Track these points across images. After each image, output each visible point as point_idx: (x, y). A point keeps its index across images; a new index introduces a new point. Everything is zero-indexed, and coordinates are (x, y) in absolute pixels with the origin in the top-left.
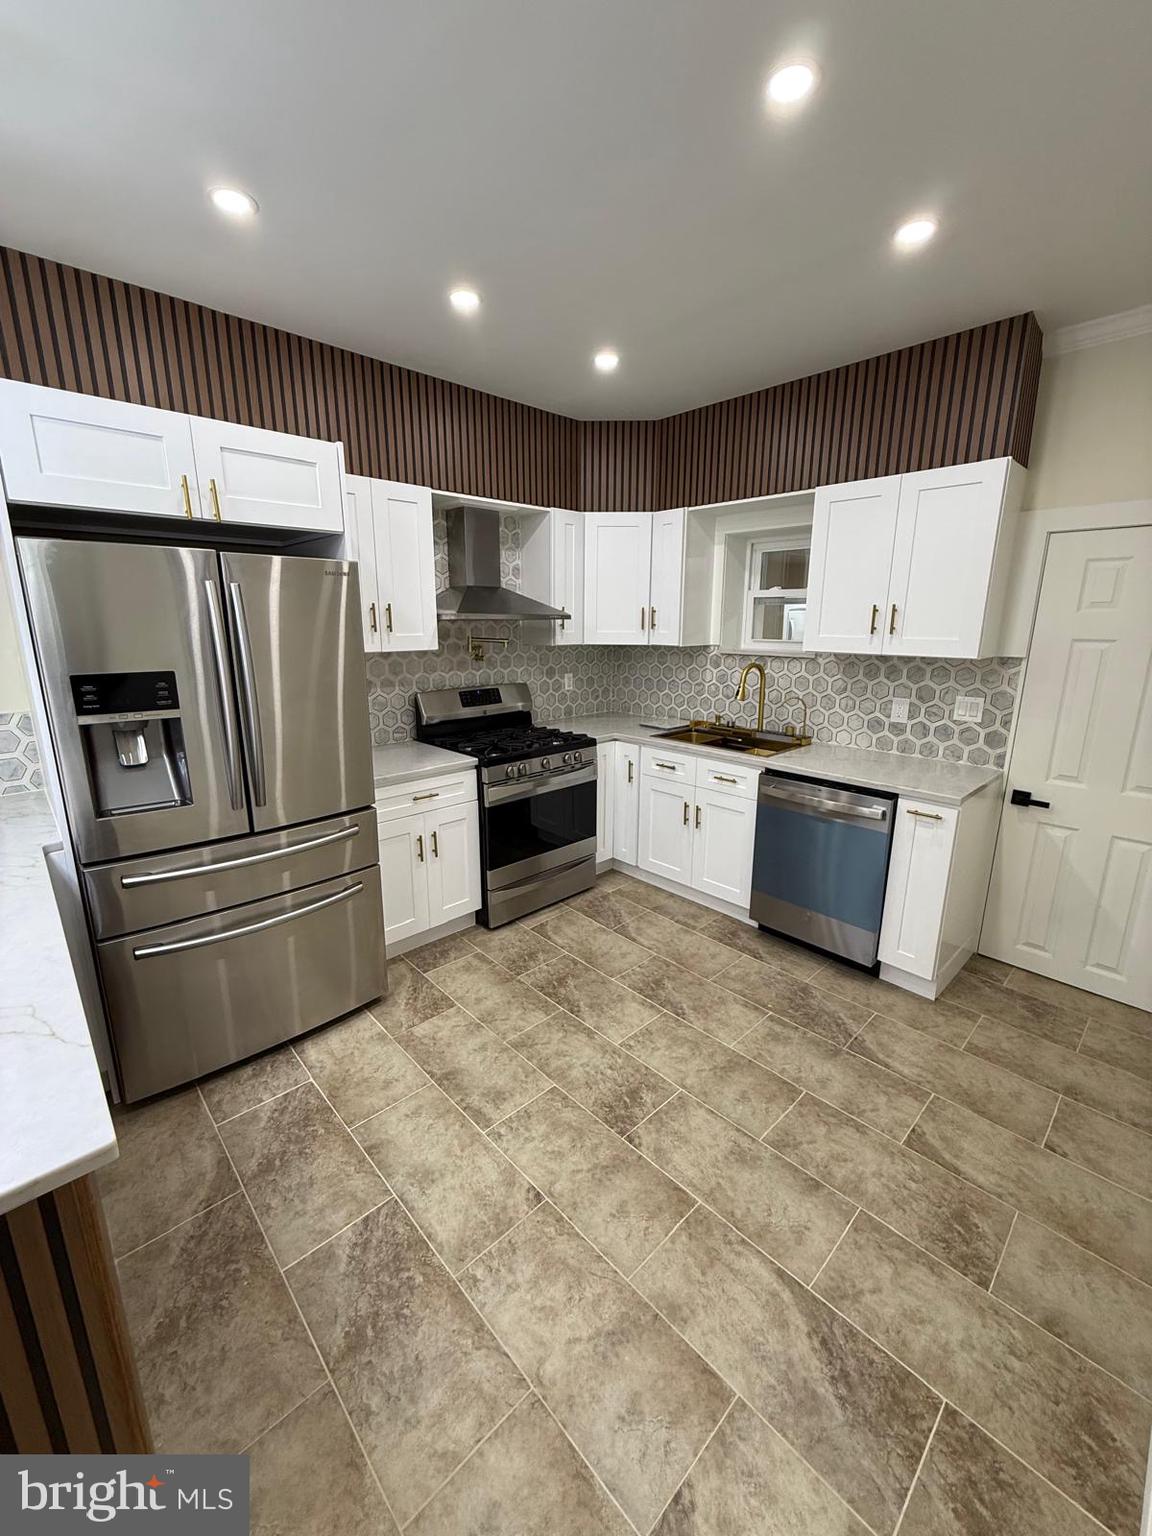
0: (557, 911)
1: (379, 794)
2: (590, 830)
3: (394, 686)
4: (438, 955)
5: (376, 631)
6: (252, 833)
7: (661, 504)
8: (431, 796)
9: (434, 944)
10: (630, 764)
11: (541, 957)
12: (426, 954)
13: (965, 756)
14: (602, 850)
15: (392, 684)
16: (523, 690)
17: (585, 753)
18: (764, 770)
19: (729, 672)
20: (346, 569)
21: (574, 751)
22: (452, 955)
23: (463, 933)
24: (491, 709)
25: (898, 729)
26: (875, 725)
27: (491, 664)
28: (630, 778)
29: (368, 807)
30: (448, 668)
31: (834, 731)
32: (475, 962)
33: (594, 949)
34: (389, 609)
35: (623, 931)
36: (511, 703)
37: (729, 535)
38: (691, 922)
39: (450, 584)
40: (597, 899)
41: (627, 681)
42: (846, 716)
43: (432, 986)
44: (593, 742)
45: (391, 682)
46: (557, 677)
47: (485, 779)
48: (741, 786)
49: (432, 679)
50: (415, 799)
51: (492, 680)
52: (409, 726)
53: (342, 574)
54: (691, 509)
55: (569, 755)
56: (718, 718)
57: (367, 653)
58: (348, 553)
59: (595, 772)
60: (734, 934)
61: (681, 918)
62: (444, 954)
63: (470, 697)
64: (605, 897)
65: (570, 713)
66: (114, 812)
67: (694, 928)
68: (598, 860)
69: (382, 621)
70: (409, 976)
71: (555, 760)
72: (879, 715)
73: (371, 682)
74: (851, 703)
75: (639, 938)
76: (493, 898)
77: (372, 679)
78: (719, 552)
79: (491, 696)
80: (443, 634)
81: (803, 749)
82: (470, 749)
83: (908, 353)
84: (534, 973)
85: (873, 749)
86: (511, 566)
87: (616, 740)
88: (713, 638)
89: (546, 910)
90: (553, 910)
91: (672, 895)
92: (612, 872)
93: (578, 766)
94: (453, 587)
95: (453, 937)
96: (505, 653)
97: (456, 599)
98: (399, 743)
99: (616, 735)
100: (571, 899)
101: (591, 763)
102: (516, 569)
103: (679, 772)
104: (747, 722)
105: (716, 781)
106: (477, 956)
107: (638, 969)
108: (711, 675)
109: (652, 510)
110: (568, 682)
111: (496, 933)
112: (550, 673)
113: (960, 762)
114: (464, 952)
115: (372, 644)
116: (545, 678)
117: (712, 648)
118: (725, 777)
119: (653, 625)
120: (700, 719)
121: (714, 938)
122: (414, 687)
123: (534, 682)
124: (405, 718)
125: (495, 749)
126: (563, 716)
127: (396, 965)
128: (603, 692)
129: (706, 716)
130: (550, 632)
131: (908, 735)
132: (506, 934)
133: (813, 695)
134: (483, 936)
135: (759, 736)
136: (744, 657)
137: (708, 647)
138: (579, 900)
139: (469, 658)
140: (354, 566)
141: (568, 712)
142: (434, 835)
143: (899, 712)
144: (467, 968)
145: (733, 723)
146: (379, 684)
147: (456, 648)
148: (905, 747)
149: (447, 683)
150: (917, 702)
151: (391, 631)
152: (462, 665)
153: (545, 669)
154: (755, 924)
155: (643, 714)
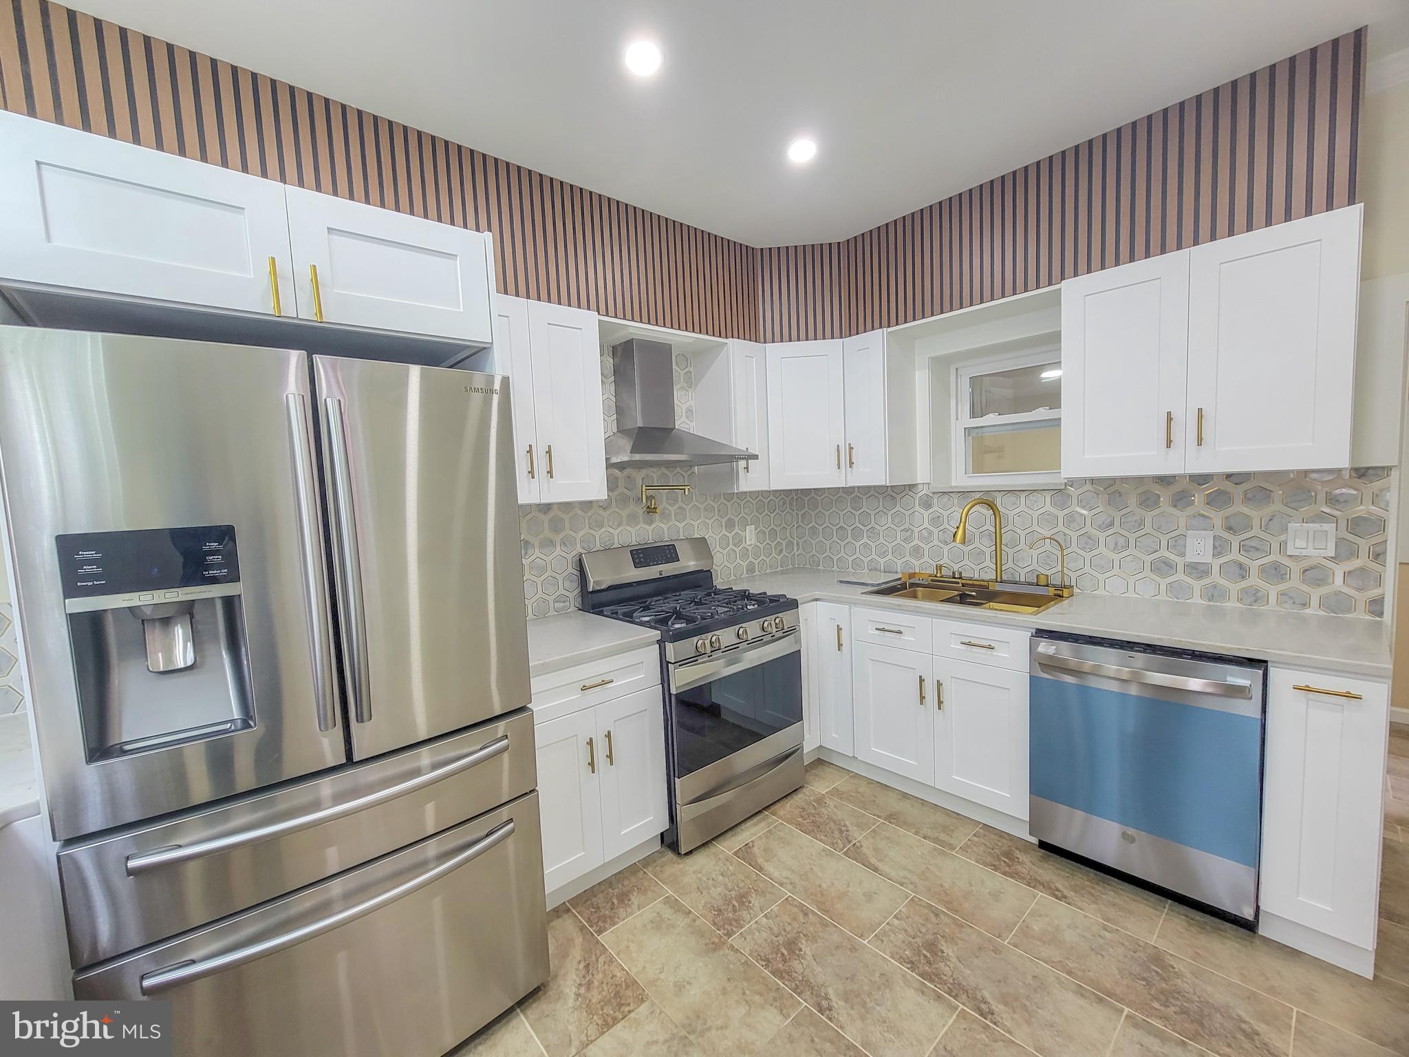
0: (762, 824)
1: (536, 684)
2: (793, 713)
3: (555, 546)
4: (615, 901)
5: (533, 477)
6: (350, 762)
7: (851, 327)
8: (604, 683)
9: (608, 883)
10: (839, 629)
11: (755, 901)
12: (599, 899)
13: (1315, 601)
14: (808, 736)
15: (552, 543)
16: (701, 546)
17: (787, 617)
18: (1034, 631)
19: (945, 514)
20: (497, 386)
21: (773, 617)
22: (635, 899)
23: (647, 862)
24: (668, 569)
25: (1198, 570)
26: (1163, 567)
27: (665, 517)
28: (840, 645)
29: (522, 709)
30: (616, 523)
31: (1101, 577)
32: (667, 913)
33: (824, 886)
34: (549, 452)
35: (855, 853)
36: (688, 563)
37: (933, 358)
38: (943, 836)
39: (618, 428)
40: (810, 804)
41: (814, 531)
42: (1116, 557)
43: (611, 961)
44: (793, 604)
45: (551, 541)
46: (737, 530)
47: (671, 657)
48: (1001, 653)
49: (600, 537)
50: (584, 688)
51: (666, 536)
52: (573, 594)
53: (492, 391)
54: (890, 329)
55: (770, 621)
56: (939, 568)
57: (522, 506)
58: (499, 365)
59: (798, 641)
60: (1008, 855)
61: (930, 833)
62: (624, 897)
63: (643, 556)
64: (820, 800)
65: (753, 571)
66: (128, 747)
67: (952, 847)
68: (807, 749)
69: (541, 465)
70: (579, 940)
71: (752, 628)
72: (1167, 554)
73: (527, 543)
74: (1121, 541)
75: (880, 865)
76: (684, 813)
77: (530, 539)
78: (921, 380)
79: (667, 553)
80: (612, 485)
81: (1066, 602)
82: (647, 619)
83: (1178, 111)
84: (750, 931)
85: (1163, 596)
86: (684, 407)
87: (816, 600)
88: (922, 474)
89: (749, 824)
90: (756, 824)
91: (905, 796)
92: (819, 762)
93: (780, 634)
94: (621, 431)
95: (633, 870)
96: (680, 504)
97: (627, 444)
98: (561, 614)
99: (817, 594)
100: (778, 805)
101: (793, 630)
102: (689, 411)
103: (907, 637)
104: (980, 569)
105: (964, 647)
106: (668, 901)
107: (896, 922)
108: (922, 517)
109: (841, 337)
110: (750, 535)
111: (690, 860)
112: (730, 525)
113: (1308, 611)
114: (650, 894)
115: (529, 493)
116: (724, 532)
117: (920, 487)
118: (973, 642)
119: (851, 463)
120: (912, 571)
121: (985, 864)
122: (578, 546)
123: (714, 538)
124: (567, 584)
125: (679, 616)
126: (745, 575)
127: (560, 920)
128: (787, 546)
129: (924, 566)
130: (733, 476)
131: (1216, 577)
132: (702, 863)
133: (1065, 534)
134: (672, 866)
135: (998, 587)
136: (964, 493)
137: (915, 485)
138: (788, 805)
139: (640, 510)
140: (506, 382)
141: (751, 569)
142: (609, 735)
143: (1199, 547)
144: (658, 925)
145: (961, 573)
146: (537, 544)
147: (624, 500)
148: (1213, 594)
149: (616, 541)
150: (1226, 535)
151: (551, 477)
152: (632, 519)
153: (724, 521)
154: (1035, 840)
155: (835, 568)
